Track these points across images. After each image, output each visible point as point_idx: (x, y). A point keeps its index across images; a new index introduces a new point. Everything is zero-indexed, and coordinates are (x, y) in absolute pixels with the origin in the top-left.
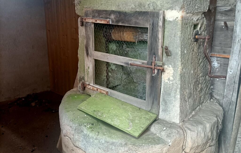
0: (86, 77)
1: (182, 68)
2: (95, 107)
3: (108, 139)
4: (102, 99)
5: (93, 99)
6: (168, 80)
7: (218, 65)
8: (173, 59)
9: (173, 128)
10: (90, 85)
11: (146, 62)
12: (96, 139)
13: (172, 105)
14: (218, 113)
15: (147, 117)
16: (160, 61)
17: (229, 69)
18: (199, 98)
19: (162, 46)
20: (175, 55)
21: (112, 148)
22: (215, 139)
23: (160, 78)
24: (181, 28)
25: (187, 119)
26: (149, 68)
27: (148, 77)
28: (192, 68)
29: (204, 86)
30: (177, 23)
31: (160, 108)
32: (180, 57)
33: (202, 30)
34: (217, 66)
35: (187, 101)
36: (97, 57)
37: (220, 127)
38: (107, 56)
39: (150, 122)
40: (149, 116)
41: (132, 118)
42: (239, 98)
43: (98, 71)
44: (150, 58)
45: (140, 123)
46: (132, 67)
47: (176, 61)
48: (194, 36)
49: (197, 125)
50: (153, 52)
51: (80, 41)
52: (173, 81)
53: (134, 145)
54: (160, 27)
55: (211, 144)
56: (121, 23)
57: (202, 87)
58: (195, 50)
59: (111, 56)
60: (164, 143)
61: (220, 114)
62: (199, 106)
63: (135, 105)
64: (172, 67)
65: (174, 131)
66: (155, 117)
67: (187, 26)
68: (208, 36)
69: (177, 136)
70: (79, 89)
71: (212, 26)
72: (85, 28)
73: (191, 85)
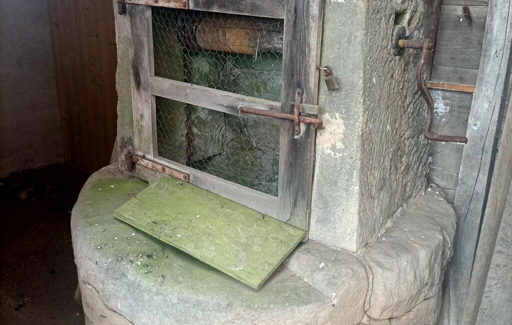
0: (136, 140)
1: (365, 121)
2: (158, 211)
3: (187, 294)
4: (174, 192)
5: (152, 193)
6: (331, 149)
7: (446, 109)
8: (344, 99)
9: (343, 264)
10: (147, 159)
11: (278, 104)
12: (157, 294)
13: (341, 208)
14: (445, 221)
15: (281, 236)
16: (313, 102)
17: (471, 119)
18: (402, 187)
19: (317, 66)
20: (348, 88)
21: (195, 315)
22: (437, 282)
23: (311, 145)
24: (364, 21)
25: (374, 239)
26: (286, 121)
27: (284, 141)
28: (388, 118)
29: (413, 159)
30: (354, 8)
31: (312, 216)
32: (361, 93)
33: (413, 26)
34: (444, 111)
35: (374, 199)
36: (162, 91)
37: (449, 253)
38: (185, 89)
39: (289, 249)
40: (287, 234)
41: (245, 241)
42: (493, 187)
43: (163, 125)
44: (288, 95)
45: (264, 253)
46: (246, 116)
47: (350, 102)
48: (394, 42)
49: (397, 253)
50: (296, 82)
51: (119, 52)
52: (342, 152)
53: (248, 306)
54: (312, 16)
55: (427, 294)
56: (216, 6)
57: (408, 163)
58: (396, 76)
59: (194, 89)
60: (320, 300)
61: (450, 224)
62: (402, 206)
63: (254, 208)
64: (343, 118)
65: (344, 270)
66: (299, 237)
67: (378, 16)
68: (429, 42)
69: (351, 283)
70: (121, 166)
71: (434, 16)
72: (129, 19)
73: (384, 158)
